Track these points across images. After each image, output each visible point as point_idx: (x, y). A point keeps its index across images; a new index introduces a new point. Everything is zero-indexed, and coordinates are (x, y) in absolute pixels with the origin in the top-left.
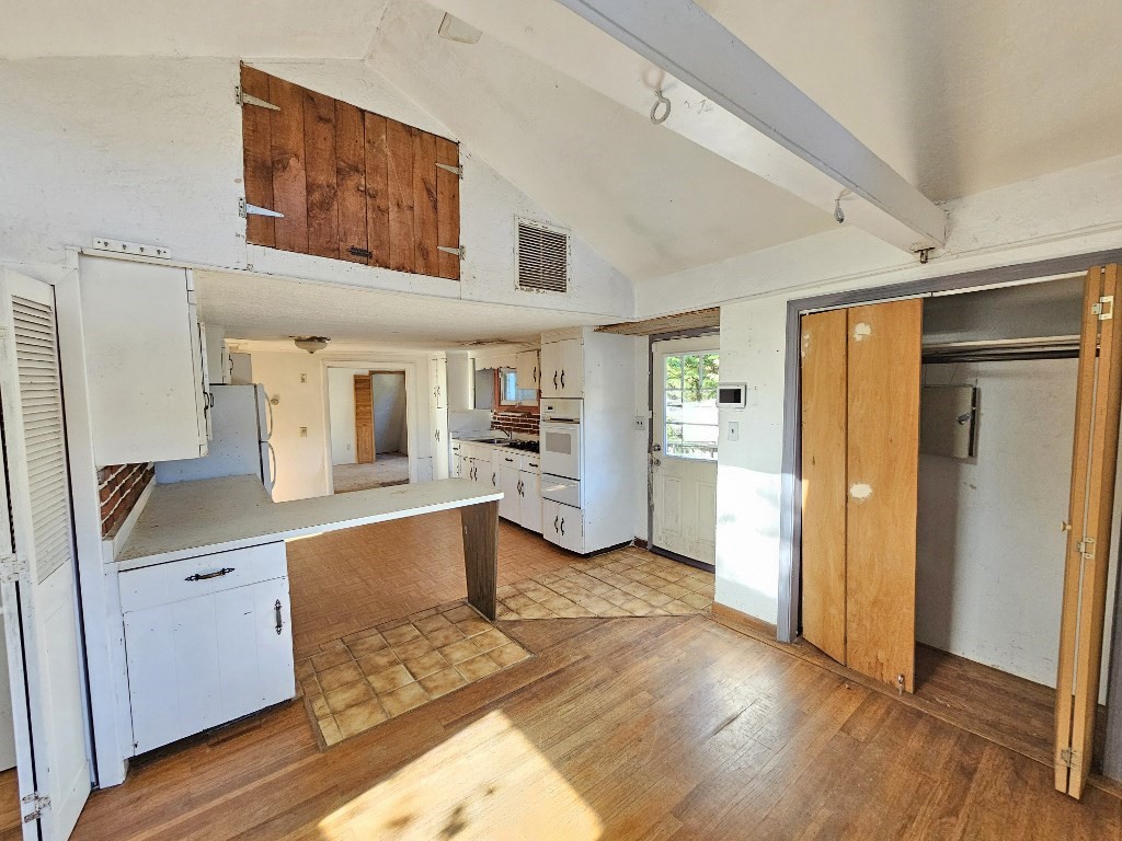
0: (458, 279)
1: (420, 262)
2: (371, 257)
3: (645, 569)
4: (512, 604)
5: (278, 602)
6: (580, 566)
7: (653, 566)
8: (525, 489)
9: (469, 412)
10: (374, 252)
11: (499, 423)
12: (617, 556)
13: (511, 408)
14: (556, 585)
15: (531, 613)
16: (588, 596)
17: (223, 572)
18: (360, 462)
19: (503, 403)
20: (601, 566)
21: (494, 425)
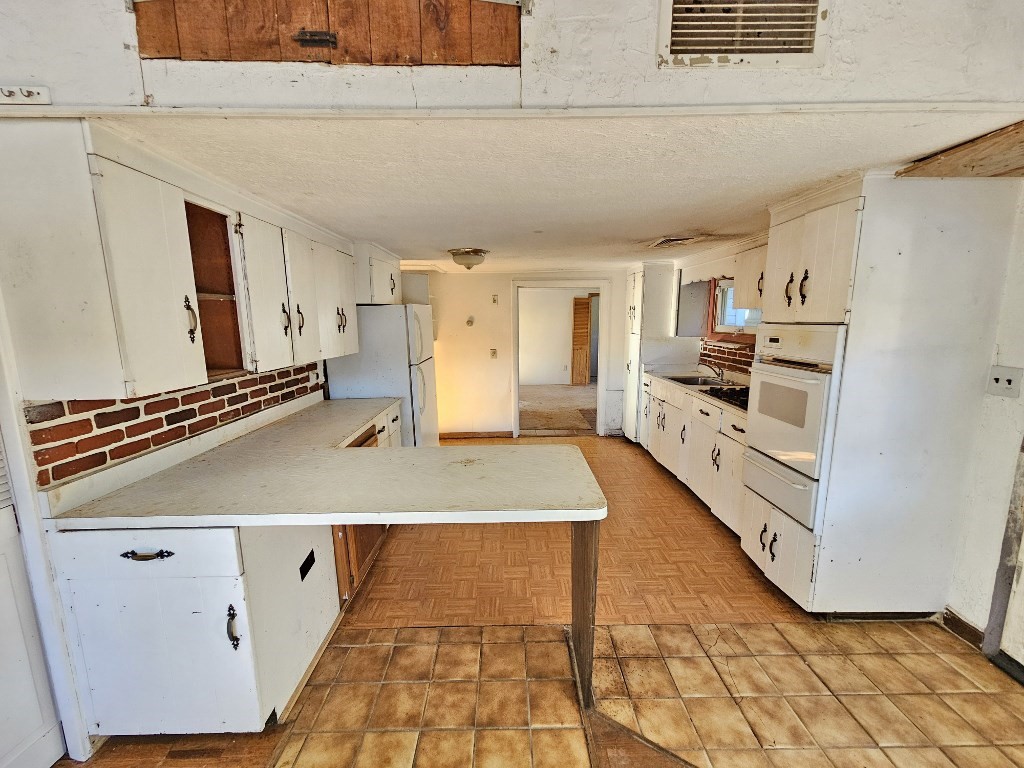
0: (516, 62)
1: (433, 37)
2: (335, 44)
3: (972, 714)
4: (636, 678)
5: (231, 608)
6: (798, 635)
7: (998, 714)
8: (722, 460)
9: (668, 340)
10: (341, 33)
11: (709, 356)
12: (893, 639)
13: (726, 337)
14: (732, 667)
15: (658, 727)
16: (796, 737)
17: (161, 555)
18: (574, 384)
19: (719, 329)
20: (846, 653)
21: (704, 359)
